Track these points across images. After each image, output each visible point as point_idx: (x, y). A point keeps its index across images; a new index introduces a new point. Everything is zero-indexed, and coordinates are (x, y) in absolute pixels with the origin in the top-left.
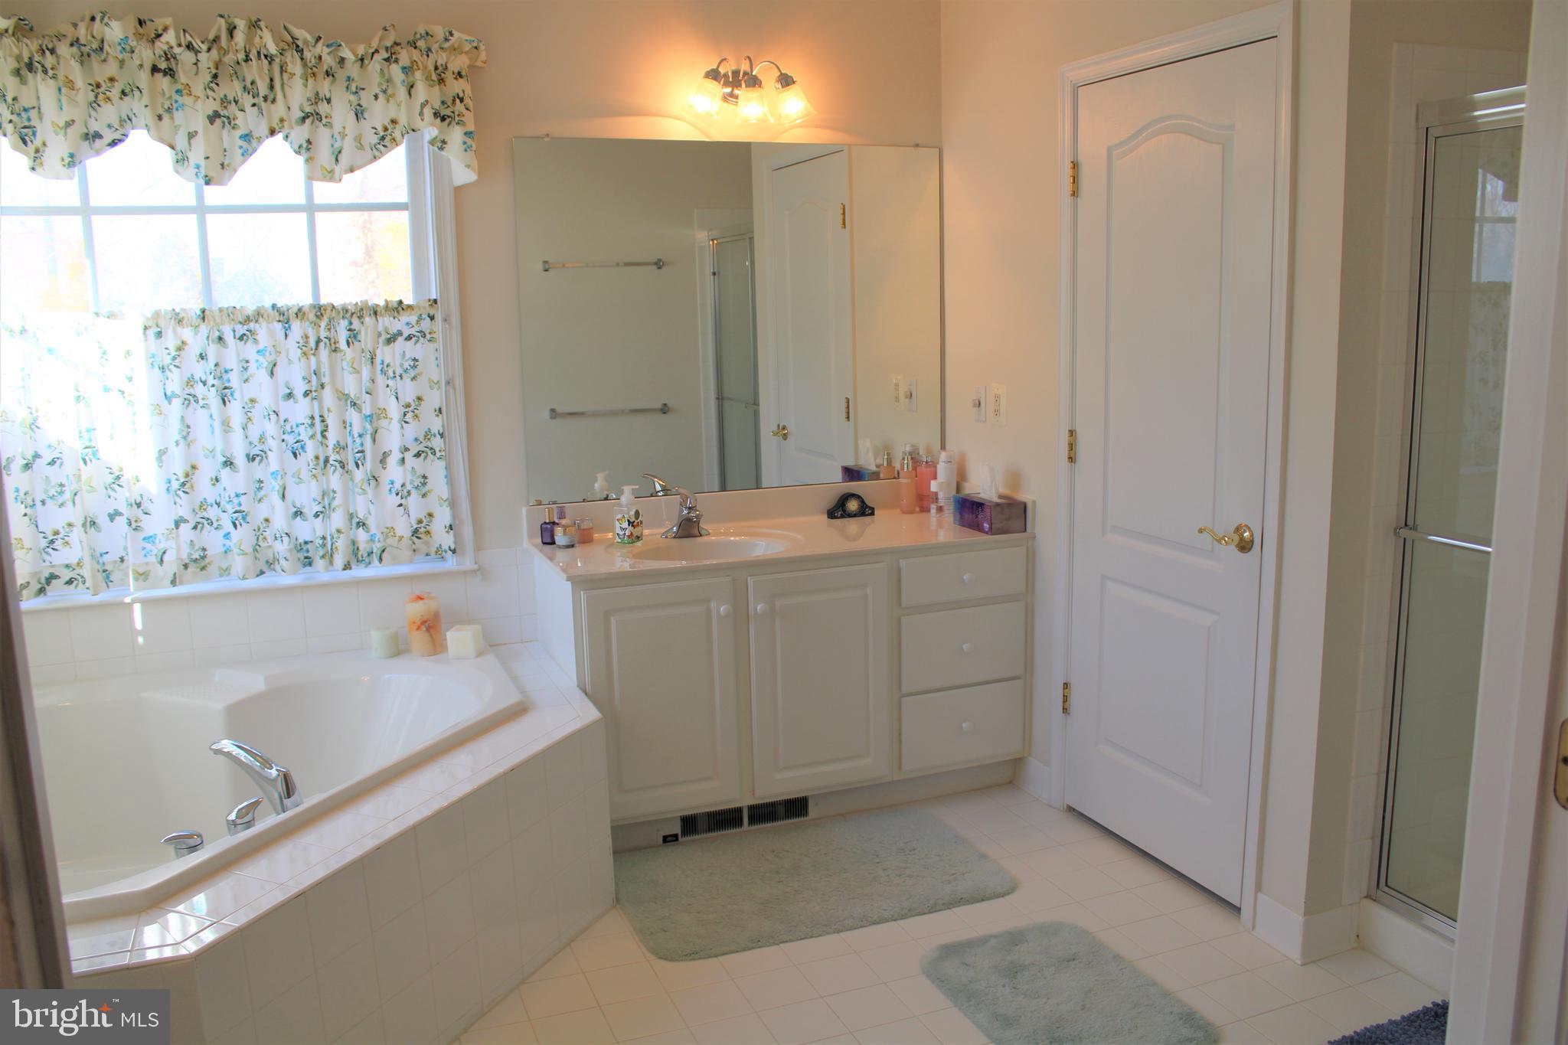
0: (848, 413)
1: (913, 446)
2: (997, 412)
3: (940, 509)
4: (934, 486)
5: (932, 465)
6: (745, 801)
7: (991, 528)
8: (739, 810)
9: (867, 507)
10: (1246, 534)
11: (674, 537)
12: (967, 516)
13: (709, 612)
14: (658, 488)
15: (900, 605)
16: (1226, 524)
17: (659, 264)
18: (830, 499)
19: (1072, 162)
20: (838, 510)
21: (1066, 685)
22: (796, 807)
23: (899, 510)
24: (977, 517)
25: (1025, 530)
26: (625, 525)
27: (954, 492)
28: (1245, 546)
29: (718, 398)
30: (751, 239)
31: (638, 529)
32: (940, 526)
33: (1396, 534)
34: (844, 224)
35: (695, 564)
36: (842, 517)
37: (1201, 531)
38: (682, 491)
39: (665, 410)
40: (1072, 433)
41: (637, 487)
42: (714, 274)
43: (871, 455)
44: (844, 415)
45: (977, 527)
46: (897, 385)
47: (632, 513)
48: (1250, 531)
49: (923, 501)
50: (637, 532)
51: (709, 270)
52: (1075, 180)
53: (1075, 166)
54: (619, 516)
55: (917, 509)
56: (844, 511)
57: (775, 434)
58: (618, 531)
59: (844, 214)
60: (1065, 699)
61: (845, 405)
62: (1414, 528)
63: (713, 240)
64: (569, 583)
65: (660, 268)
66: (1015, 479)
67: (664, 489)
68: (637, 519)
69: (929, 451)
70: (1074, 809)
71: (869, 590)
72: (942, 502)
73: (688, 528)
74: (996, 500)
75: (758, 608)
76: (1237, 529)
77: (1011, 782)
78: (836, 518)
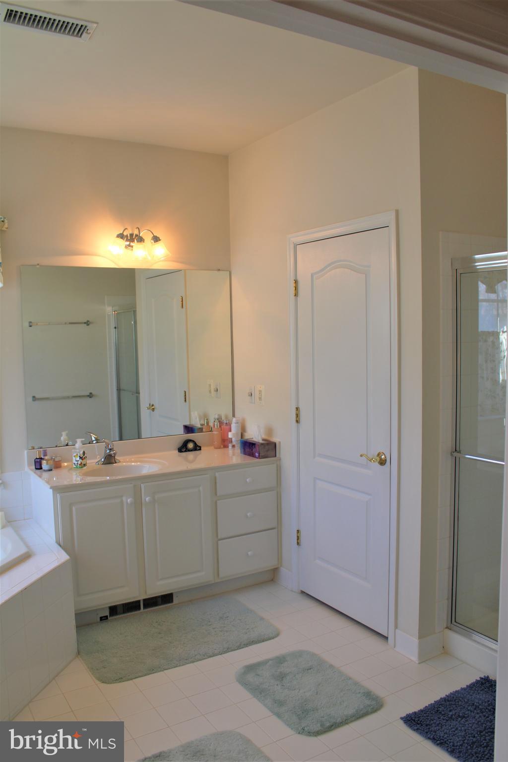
0: (186, 398)
1: (219, 415)
2: (260, 399)
3: (233, 446)
4: (230, 435)
5: (229, 424)
6: (142, 597)
7: (259, 456)
8: (139, 602)
9: (198, 446)
10: (383, 457)
11: (103, 464)
12: (248, 450)
13: (122, 502)
14: (93, 439)
15: (216, 495)
16: (373, 453)
17: (87, 323)
18: (179, 442)
19: (294, 280)
20: (183, 448)
21: (298, 531)
22: (167, 598)
23: (213, 447)
24: (252, 450)
25: (276, 456)
26: (78, 459)
27: (240, 438)
28: (382, 463)
29: (117, 390)
30: (135, 312)
31: (84, 460)
32: (234, 455)
33: (452, 455)
34: (182, 306)
35: (114, 478)
36: (185, 451)
37: (361, 456)
38: (106, 440)
39: (91, 396)
40: (297, 409)
41: (83, 439)
42: (115, 328)
43: (198, 419)
44: (184, 399)
45: (252, 455)
46: (210, 385)
47: (82, 452)
48: (384, 455)
49: (225, 443)
50: (84, 462)
51: (113, 325)
52: (296, 288)
53: (296, 282)
54: (75, 454)
55: (222, 446)
56: (186, 448)
57: (148, 409)
58: (74, 461)
59: (182, 301)
60: (298, 538)
61: (183, 395)
62: (459, 452)
63: (115, 311)
64: (51, 490)
65: (88, 325)
66: (270, 431)
67: (96, 440)
68: (84, 455)
69: (226, 417)
70: (304, 592)
71: (201, 488)
72: (234, 443)
73: (109, 459)
74: (261, 441)
75: (147, 499)
76: (379, 455)
77: (272, 580)
78: (182, 452)
